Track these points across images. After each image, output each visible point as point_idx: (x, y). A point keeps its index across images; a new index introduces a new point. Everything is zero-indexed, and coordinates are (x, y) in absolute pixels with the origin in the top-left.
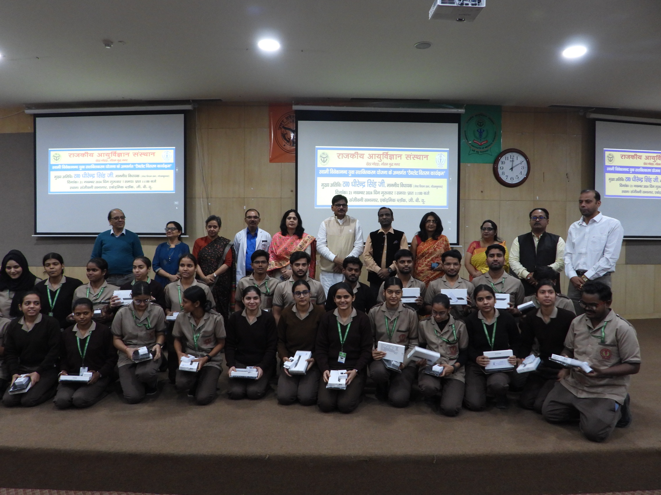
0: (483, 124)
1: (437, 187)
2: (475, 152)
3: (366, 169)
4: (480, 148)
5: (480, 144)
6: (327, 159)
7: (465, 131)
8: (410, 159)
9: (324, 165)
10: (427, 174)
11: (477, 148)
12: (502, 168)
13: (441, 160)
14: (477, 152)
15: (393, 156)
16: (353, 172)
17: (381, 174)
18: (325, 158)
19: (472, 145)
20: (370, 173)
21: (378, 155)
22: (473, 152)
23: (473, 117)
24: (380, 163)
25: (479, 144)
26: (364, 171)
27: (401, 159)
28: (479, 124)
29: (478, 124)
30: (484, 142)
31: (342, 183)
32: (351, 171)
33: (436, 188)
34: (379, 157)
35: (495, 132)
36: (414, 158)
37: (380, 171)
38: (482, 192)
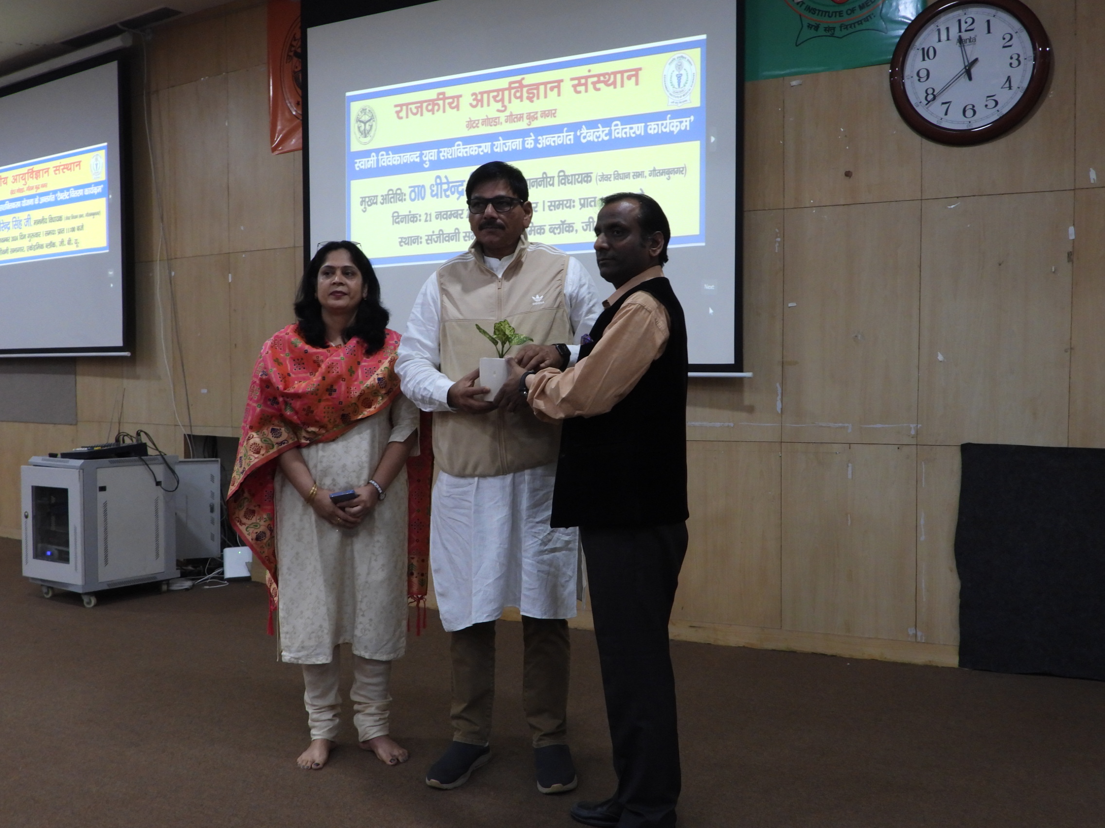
1: (668, 172)
2: (821, 32)
3: (467, 141)
6: (371, 126)
8: (586, 91)
9: (365, 144)
10: (638, 133)
12: (923, 74)
13: (679, 77)
14: (826, 29)
15: (538, 89)
16: (431, 155)
17: (506, 149)
18: (367, 124)
19: (809, 9)
20: (477, 153)
21: (495, 94)
22: (813, 33)
24: (503, 116)
26: (462, 147)
27: (559, 95)
31: (407, 191)
32: (428, 151)
33: (664, 178)
34: (498, 99)
36: (598, 86)
37: (502, 142)
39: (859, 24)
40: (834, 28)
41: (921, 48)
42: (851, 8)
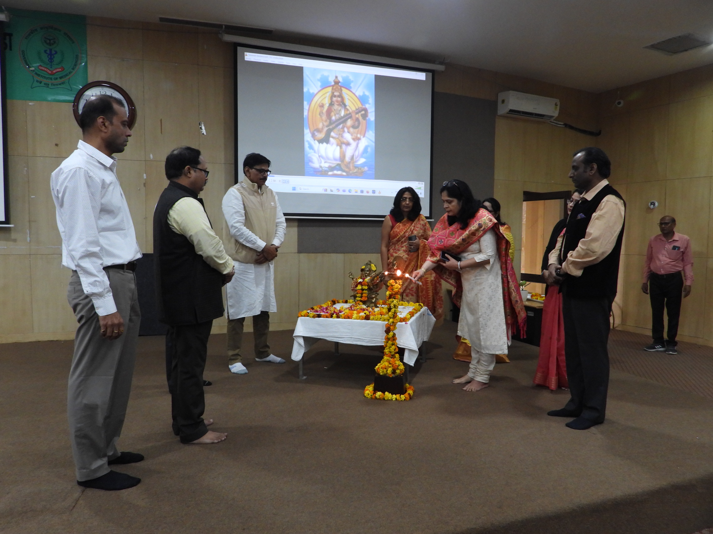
0: (55, 42)
2: (42, 84)
4: (51, 79)
5: (50, 72)
7: (23, 52)
11: (47, 78)
14: (45, 84)
19: (36, 74)
22: (38, 84)
23: (36, 30)
25: (48, 73)
28: (48, 41)
29: (45, 42)
30: (58, 70)
35: (77, 56)
38: (57, 145)
39: (59, 85)
40: (48, 84)
41: (85, 99)
42: (56, 77)
